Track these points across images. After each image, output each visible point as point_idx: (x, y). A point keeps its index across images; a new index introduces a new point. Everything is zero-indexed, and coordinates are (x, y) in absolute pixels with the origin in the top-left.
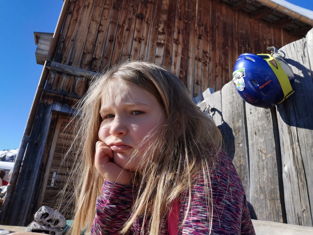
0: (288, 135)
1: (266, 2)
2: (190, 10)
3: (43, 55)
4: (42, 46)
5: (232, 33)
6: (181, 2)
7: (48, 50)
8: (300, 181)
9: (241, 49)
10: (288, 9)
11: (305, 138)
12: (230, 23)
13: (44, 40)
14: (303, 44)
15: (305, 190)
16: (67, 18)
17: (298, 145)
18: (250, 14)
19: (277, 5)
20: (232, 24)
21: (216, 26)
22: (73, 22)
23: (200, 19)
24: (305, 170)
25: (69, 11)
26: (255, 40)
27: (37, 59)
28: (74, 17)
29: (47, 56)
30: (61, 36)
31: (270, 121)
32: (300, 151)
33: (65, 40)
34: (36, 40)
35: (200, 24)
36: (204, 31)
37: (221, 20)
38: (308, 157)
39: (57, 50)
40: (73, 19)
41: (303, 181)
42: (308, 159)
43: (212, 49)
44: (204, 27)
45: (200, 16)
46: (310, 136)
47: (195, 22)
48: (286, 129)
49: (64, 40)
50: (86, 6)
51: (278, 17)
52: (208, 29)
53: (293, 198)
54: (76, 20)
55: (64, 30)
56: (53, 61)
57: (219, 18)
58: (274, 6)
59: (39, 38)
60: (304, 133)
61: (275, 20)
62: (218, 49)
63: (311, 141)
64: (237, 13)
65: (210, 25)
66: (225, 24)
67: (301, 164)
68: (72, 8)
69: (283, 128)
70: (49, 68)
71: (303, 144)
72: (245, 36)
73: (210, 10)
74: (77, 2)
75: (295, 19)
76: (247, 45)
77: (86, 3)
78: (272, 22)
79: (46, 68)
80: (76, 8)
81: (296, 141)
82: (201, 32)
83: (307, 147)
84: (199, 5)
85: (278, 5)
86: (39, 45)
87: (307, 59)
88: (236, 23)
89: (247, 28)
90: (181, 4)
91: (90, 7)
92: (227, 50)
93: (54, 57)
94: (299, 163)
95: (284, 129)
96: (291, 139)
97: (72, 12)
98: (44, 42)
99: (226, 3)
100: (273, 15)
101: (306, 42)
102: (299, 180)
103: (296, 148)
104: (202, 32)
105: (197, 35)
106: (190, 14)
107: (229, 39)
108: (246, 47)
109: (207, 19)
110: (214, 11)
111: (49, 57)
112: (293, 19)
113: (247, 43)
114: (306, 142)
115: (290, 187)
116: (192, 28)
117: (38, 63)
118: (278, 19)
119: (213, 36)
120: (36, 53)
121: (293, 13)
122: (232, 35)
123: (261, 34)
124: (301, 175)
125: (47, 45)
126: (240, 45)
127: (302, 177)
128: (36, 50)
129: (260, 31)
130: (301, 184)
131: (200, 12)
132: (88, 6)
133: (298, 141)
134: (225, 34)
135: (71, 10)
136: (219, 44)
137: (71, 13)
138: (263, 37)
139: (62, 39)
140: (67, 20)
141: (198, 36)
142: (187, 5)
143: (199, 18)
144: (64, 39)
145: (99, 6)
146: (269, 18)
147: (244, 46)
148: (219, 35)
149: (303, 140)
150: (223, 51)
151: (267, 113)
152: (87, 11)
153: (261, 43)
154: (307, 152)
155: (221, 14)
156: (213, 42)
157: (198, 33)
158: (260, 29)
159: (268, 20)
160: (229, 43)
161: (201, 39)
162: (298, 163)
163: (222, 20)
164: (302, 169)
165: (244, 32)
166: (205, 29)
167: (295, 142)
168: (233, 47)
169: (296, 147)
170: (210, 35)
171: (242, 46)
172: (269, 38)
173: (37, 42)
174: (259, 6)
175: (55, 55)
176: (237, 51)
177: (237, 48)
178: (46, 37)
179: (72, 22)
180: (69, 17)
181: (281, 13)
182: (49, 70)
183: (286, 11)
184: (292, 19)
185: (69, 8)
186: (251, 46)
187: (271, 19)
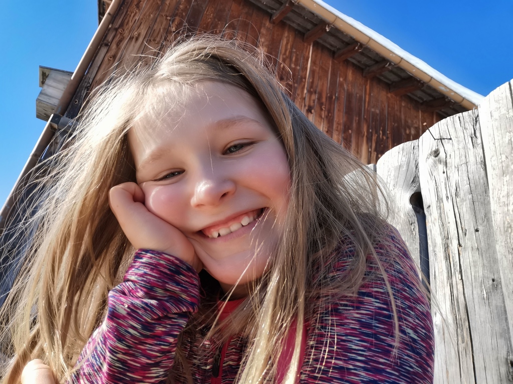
0: (444, 262)
1: (414, 70)
2: (298, 68)
3: (49, 104)
4: (49, 90)
5: (360, 110)
6: (285, 54)
7: (60, 98)
8: (460, 342)
9: (372, 136)
10: (445, 86)
11: (472, 268)
12: (358, 95)
13: (55, 80)
14: (474, 119)
15: (469, 357)
16: (100, 52)
17: (460, 278)
18: (389, 86)
19: (430, 78)
20: (361, 97)
21: (335, 96)
22: (109, 60)
23: (312, 82)
24: (470, 321)
25: (105, 42)
26: (394, 126)
27: (37, 110)
28: (112, 53)
29: (56, 107)
30: (85, 78)
31: (415, 238)
32: (462, 289)
33: (91, 85)
34: (42, 80)
35: (312, 90)
36: (316, 101)
37: (344, 89)
38: (476, 300)
39: (75, 99)
40: (109, 54)
41: (465, 341)
42: (475, 303)
43: (326, 130)
44: (317, 95)
45: (313, 78)
46: (481, 265)
47: (304, 85)
48: (440, 252)
49: (89, 85)
50: (133, 38)
51: (430, 95)
52: (324, 100)
53: (447, 372)
54: (114, 57)
55: (91, 70)
56: (65, 116)
57: (341, 85)
58: (426, 79)
59: (47, 77)
60: (471, 259)
61: (425, 99)
62: (337, 132)
63: (481, 274)
64: (369, 82)
65: (327, 94)
66: (349, 96)
67: (463, 311)
68: (110, 38)
69: (436, 249)
70: (56, 126)
71: (468, 277)
72: (378, 118)
73: (328, 71)
74: (120, 30)
75: (455, 103)
76: (381, 132)
77: (135, 34)
78: (421, 101)
79: (50, 126)
80: (117, 39)
81: (457, 273)
82: (312, 102)
83: (475, 282)
84: (314, 63)
85: (432, 78)
86: (45, 87)
87: (479, 141)
88: (367, 96)
89: (383, 106)
90: (284, 56)
91: (140, 40)
92: (350, 135)
93: (68, 109)
94: (461, 310)
95: (438, 251)
96: (449, 268)
97: (109, 44)
98: (54, 84)
99: (354, 65)
100: (424, 91)
101: (478, 116)
102: (460, 338)
103: (457, 284)
104: (314, 102)
105: (305, 106)
106: (297, 74)
107: (355, 118)
108: (380, 134)
109: (323, 84)
110: (334, 75)
111: (60, 109)
112: (452, 102)
113: (381, 128)
114: (473, 274)
115: (444, 352)
116: (298, 95)
117: (38, 116)
118: (431, 98)
119: (330, 111)
120: (38, 100)
121: (453, 94)
122: (359, 115)
123: (403, 117)
124: (462, 330)
125: (59, 89)
126: (371, 130)
127: (465, 335)
128: (39, 96)
129: (402, 113)
130: (462, 346)
131: (313, 72)
132: (137, 39)
133: (461, 272)
134: (349, 111)
135: (108, 41)
136: (339, 124)
137: (106, 45)
138: (406, 122)
139: (86, 84)
140: (99, 54)
141: (307, 108)
142: (294, 59)
143: (311, 80)
144: (88, 83)
145: (154, 40)
146: (416, 96)
147: (376, 132)
148: (339, 110)
149: (469, 272)
150: (343, 135)
151: (411, 224)
152: (134, 46)
153: (403, 131)
154: (474, 292)
155: (345, 79)
156: (330, 121)
157: (307, 104)
158: (402, 109)
159: (415, 98)
160: (354, 125)
161: (311, 113)
162: (459, 310)
163: (346, 89)
164: (464, 319)
165: (378, 111)
166: (319, 99)
167: (455, 273)
168: (359, 132)
169: (456, 282)
170: (325, 108)
171: (374, 132)
172: (416, 126)
173: (43, 83)
174: (403, 75)
175: (70, 107)
176: (365, 138)
177: (366, 134)
178: (60, 77)
179: (106, 59)
180: (104, 50)
181: (435, 90)
182: (55, 129)
183: (442, 88)
184: (450, 101)
185: (106, 37)
186: (387, 134)
187: (420, 98)
